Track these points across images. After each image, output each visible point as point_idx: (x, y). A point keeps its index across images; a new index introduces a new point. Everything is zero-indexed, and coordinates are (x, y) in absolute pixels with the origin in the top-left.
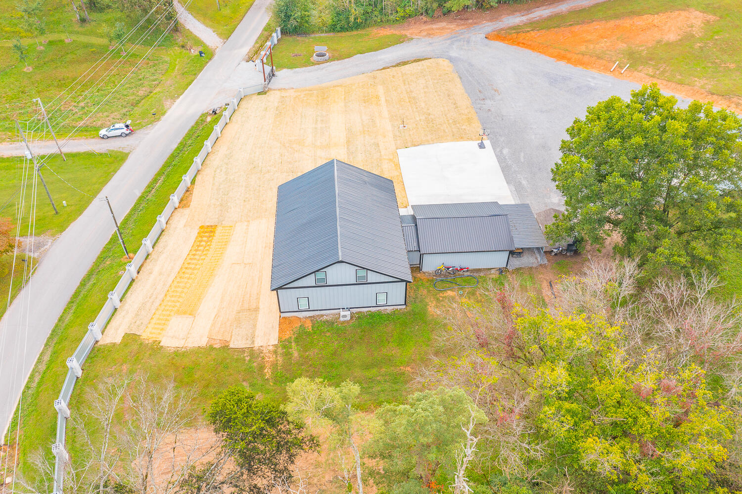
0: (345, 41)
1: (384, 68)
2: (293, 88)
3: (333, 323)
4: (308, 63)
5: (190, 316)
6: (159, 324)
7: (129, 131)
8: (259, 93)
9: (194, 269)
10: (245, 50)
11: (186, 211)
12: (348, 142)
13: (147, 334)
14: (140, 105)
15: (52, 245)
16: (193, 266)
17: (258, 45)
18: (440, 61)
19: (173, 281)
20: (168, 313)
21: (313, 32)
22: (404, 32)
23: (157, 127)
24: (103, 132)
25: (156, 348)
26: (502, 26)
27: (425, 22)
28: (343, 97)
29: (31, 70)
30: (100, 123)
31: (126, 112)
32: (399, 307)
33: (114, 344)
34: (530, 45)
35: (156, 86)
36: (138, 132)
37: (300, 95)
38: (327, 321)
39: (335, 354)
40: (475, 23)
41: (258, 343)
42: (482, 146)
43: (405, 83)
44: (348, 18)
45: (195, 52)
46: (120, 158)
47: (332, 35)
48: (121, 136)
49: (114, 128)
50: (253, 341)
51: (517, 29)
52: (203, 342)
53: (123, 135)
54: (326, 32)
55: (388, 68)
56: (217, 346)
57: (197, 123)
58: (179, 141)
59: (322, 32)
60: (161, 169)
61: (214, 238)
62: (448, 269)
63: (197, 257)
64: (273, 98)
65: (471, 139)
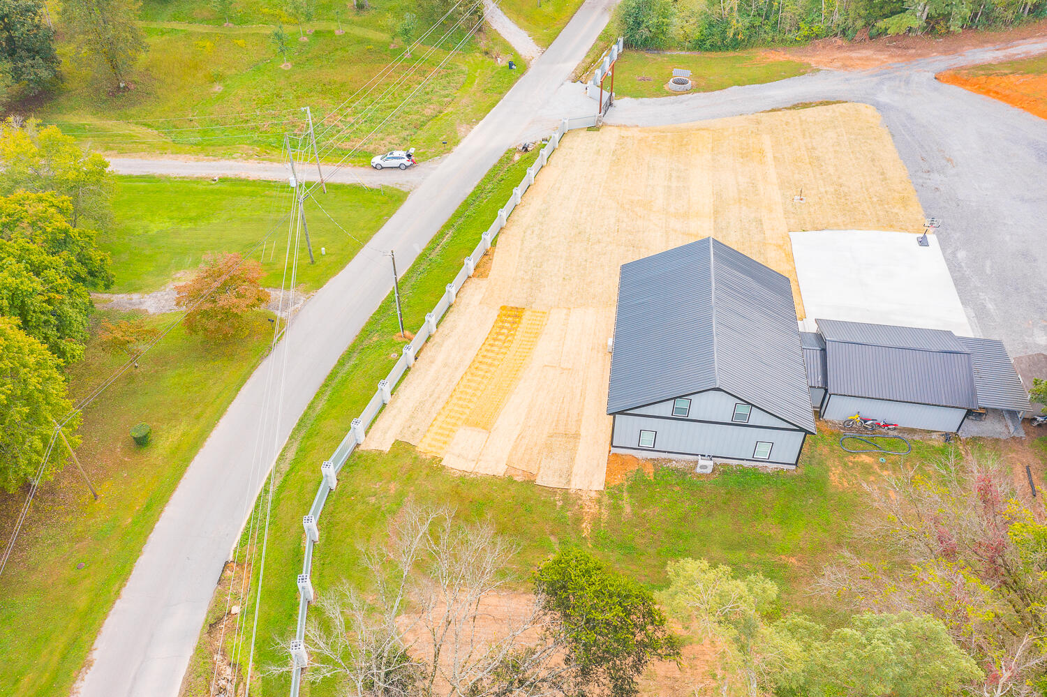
0: (716, 64)
1: (773, 110)
2: (637, 126)
3: (685, 474)
4: (659, 93)
5: (484, 431)
6: (441, 434)
7: (411, 163)
8: (590, 129)
9: (491, 365)
10: (572, 65)
11: (483, 283)
12: (716, 212)
13: (425, 447)
14: (425, 128)
15: (304, 305)
16: (490, 361)
17: (590, 60)
18: (861, 106)
19: (462, 378)
20: (453, 421)
21: (669, 48)
22: (806, 60)
23: (446, 161)
24: (377, 160)
25: (435, 467)
26: (963, 63)
27: (840, 47)
28: (710, 146)
29: (290, 66)
30: (372, 147)
31: (407, 136)
32: (786, 467)
33: (381, 452)
34: (1008, 96)
35: (448, 104)
36: (421, 164)
37: (647, 137)
38: (677, 470)
39: (684, 518)
40: (920, 55)
41: (576, 484)
42: (923, 242)
43: (804, 135)
44: (724, 32)
45: (502, 62)
46: (396, 198)
47: (695, 54)
48: (399, 167)
49: (391, 156)
50: (569, 481)
51: (987, 69)
52: (500, 470)
53: (403, 167)
54: (688, 49)
55: (779, 110)
56: (519, 479)
57: (500, 161)
58: (476, 183)
59: (682, 48)
60: (450, 220)
61: (520, 326)
62: (865, 422)
63: (496, 349)
64: (609, 137)
65: (908, 229)
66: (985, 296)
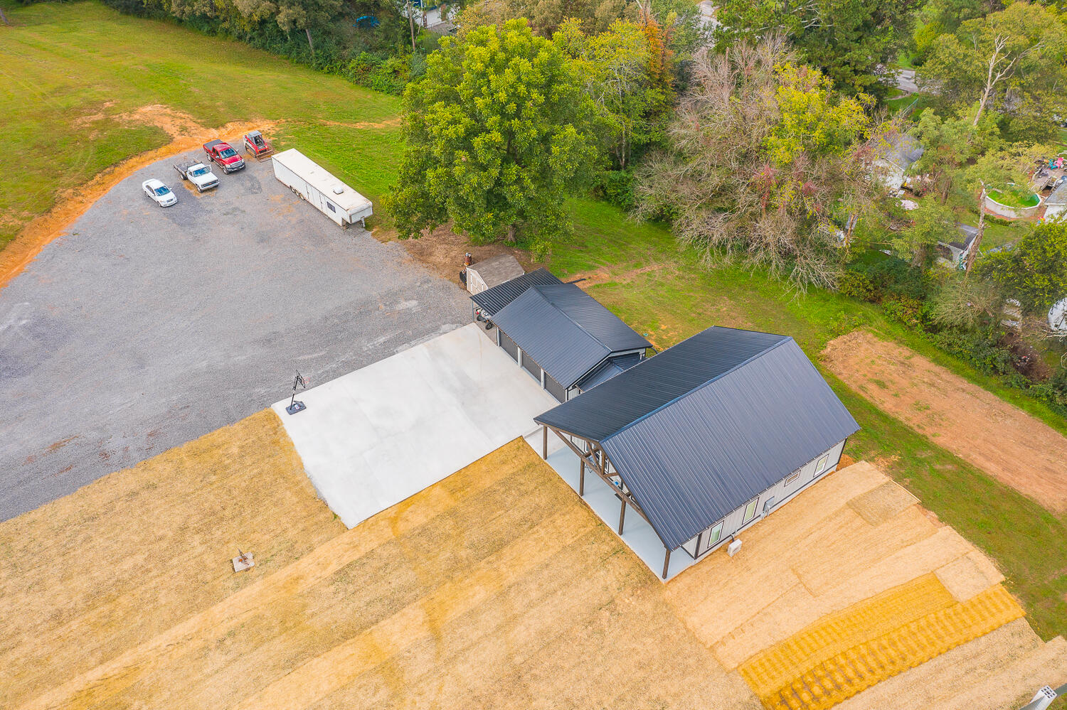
20: (964, 616)
25: (1015, 583)
52: (947, 531)
61: (791, 679)
63: (850, 672)
65: (275, 428)
66: (367, 346)
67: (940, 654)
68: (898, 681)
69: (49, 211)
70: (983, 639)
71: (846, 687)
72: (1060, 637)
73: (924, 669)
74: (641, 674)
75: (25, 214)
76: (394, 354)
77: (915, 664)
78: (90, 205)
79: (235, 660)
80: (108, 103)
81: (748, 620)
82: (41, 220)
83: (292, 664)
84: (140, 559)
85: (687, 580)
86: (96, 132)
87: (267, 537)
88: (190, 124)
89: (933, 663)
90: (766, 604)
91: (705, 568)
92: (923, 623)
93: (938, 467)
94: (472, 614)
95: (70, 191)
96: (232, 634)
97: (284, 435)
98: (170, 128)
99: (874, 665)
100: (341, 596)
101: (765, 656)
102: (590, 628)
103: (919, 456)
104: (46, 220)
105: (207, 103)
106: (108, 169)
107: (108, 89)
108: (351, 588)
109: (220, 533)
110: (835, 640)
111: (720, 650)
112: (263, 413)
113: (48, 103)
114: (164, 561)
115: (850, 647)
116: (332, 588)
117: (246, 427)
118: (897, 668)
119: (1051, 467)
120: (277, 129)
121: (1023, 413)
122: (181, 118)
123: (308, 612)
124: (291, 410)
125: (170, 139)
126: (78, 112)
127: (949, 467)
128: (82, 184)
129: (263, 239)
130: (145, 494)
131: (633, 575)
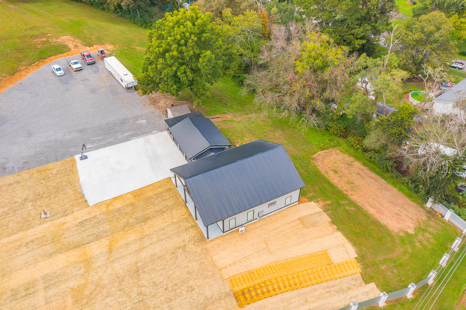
13: (357, 269)
25: (361, 258)
33: (377, 286)
52: (339, 234)
61: (249, 285)
65: (73, 165)
66: (120, 136)
67: (318, 283)
68: (295, 292)
69: (13, 74)
70: (339, 280)
71: (272, 292)
72: (373, 283)
73: (308, 288)
74: (187, 276)
75: (4, 75)
76: (130, 140)
77: (305, 286)
78: (31, 73)
79: (30, 251)
80: (49, 34)
81: (239, 260)
82: (9, 77)
83: (51, 255)
84: (6, 209)
85: (218, 241)
86: (41, 45)
87: (57, 206)
88: (79, 44)
89: (313, 287)
90: (249, 255)
91: (227, 237)
92: (314, 270)
93: (348, 208)
94: (127, 244)
95: (24, 67)
96: (32, 241)
97: (76, 168)
98: (71, 45)
99: (287, 284)
100: (78, 232)
101: (241, 275)
102: (172, 255)
103: (340, 203)
104: (11, 78)
105: (89, 36)
106: (42, 60)
107: (51, 29)
108: (83, 229)
109: (40, 202)
110: (274, 273)
111: (224, 271)
112: (70, 158)
113: (26, 33)
114: (15, 211)
115: (279, 276)
116: (76, 228)
117: (62, 163)
118: (297, 287)
119: (399, 213)
120: (114, 49)
121: (395, 190)
122: (76, 42)
123: (64, 236)
124: (81, 158)
125: (70, 50)
126: (37, 37)
127: (352, 209)
128: (29, 65)
129: (93, 91)
130: (15, 185)
131: (196, 237)
